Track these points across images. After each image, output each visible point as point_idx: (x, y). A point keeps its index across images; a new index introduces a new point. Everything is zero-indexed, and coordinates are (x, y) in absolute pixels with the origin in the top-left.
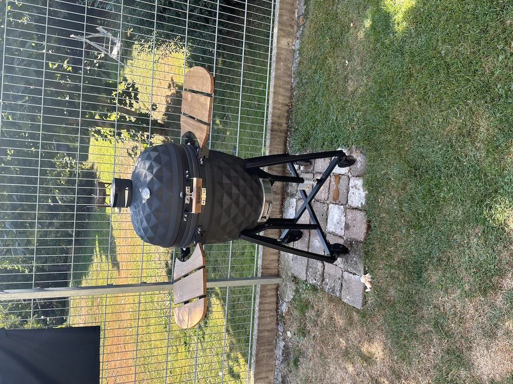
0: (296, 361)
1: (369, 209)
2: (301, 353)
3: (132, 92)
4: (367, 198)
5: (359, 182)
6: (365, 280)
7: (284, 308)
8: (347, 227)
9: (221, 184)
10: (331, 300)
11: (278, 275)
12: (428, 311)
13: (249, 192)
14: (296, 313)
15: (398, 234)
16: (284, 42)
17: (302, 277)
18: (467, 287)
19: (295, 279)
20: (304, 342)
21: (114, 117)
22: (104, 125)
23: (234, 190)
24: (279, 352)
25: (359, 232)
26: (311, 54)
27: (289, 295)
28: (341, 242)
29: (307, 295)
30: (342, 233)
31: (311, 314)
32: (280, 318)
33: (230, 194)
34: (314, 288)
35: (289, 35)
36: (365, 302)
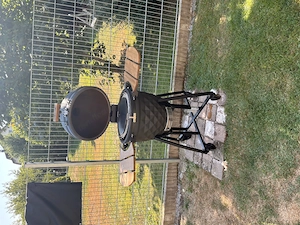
0: (187, 206)
1: (228, 125)
2: (190, 201)
3: (102, 49)
4: (227, 119)
5: (223, 109)
6: (224, 164)
7: (181, 176)
8: (215, 134)
9: (144, 111)
10: (206, 173)
11: (178, 158)
12: (256, 184)
13: (160, 115)
14: (187, 179)
15: (242, 140)
16: (184, 26)
17: (191, 160)
18: (277, 172)
19: (187, 161)
20: (191, 195)
21: (92, 63)
22: (87, 67)
23: (151, 114)
24: (178, 200)
25: (222, 137)
26: (199, 34)
27: (184, 169)
28: (212, 142)
29: (193, 170)
30: (212, 137)
31: (195, 180)
32: (179, 181)
33: (149, 116)
34: (197, 166)
35: (186, 22)
36: (224, 176)
